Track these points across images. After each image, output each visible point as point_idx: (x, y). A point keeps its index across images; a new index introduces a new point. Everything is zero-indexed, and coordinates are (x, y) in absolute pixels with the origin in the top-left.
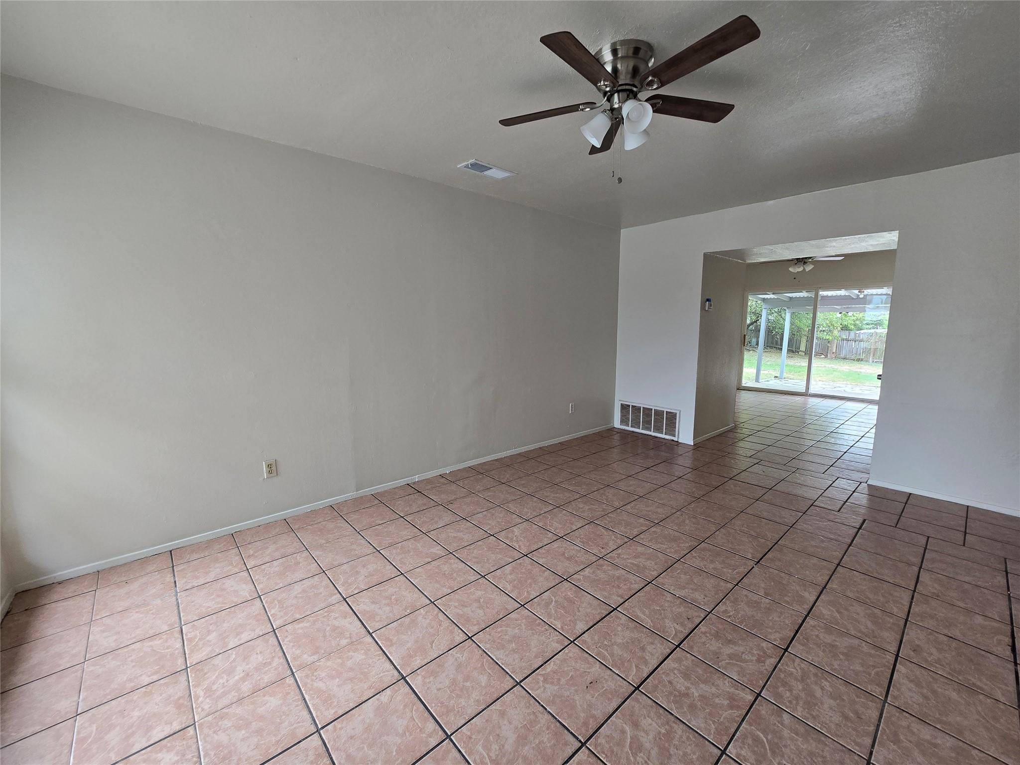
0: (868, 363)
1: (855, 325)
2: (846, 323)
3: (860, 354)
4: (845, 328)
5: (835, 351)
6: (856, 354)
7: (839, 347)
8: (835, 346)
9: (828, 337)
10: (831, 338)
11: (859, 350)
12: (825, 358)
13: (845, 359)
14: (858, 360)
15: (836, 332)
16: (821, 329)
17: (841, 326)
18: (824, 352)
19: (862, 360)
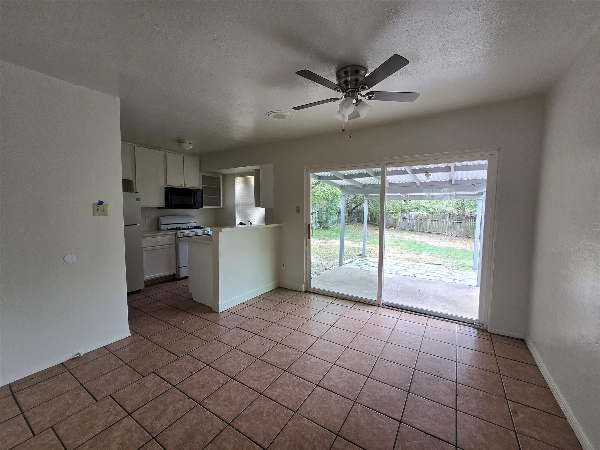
0: (417, 232)
1: (408, 209)
2: (404, 208)
3: (412, 227)
4: (403, 211)
5: (399, 225)
6: (410, 227)
7: (401, 223)
8: (399, 222)
9: (395, 217)
10: (397, 218)
11: (412, 224)
12: (394, 229)
13: (405, 230)
14: (412, 231)
15: (399, 214)
16: (391, 212)
17: (401, 210)
18: (393, 225)
19: (414, 231)
